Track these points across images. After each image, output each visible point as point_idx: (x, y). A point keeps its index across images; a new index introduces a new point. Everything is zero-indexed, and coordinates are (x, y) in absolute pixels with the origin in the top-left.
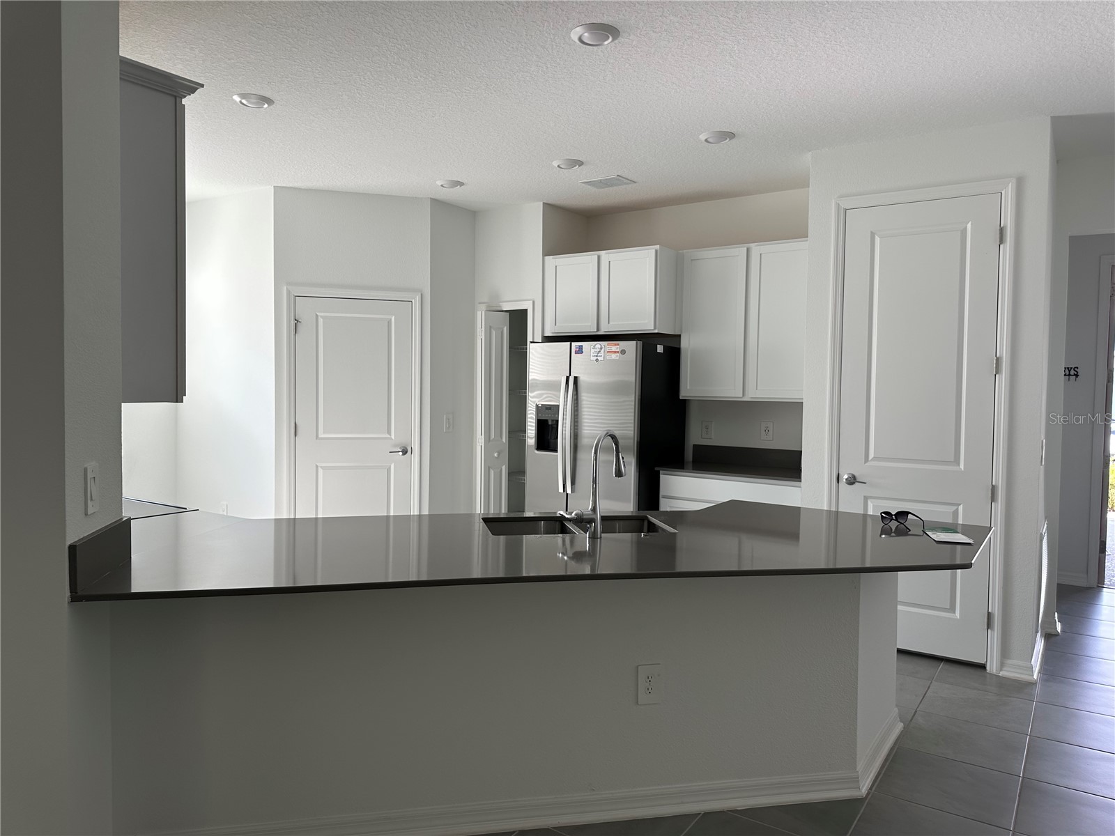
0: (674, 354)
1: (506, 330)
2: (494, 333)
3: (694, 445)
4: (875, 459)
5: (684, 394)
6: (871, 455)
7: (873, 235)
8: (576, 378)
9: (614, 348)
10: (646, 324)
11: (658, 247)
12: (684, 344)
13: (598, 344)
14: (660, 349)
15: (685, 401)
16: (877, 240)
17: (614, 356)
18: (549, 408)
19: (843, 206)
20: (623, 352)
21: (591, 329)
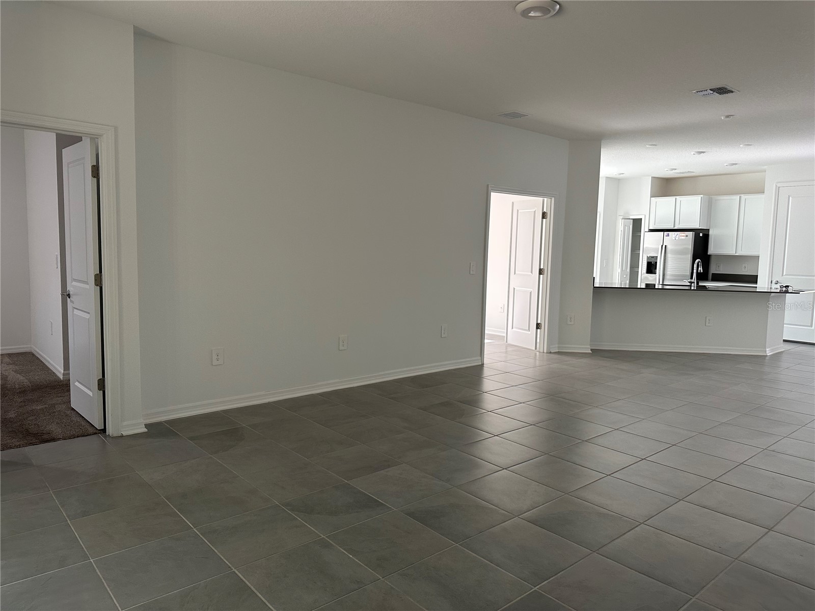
0: (706, 236)
1: (631, 226)
2: (626, 228)
3: (712, 274)
4: (785, 275)
5: (709, 253)
6: (784, 274)
7: (789, 196)
8: (666, 246)
9: (683, 235)
10: (696, 225)
11: (702, 196)
12: (710, 233)
13: (676, 233)
14: (701, 235)
15: (710, 255)
16: (791, 198)
17: (683, 238)
18: (653, 257)
19: (779, 185)
20: (687, 236)
21: (672, 227)
